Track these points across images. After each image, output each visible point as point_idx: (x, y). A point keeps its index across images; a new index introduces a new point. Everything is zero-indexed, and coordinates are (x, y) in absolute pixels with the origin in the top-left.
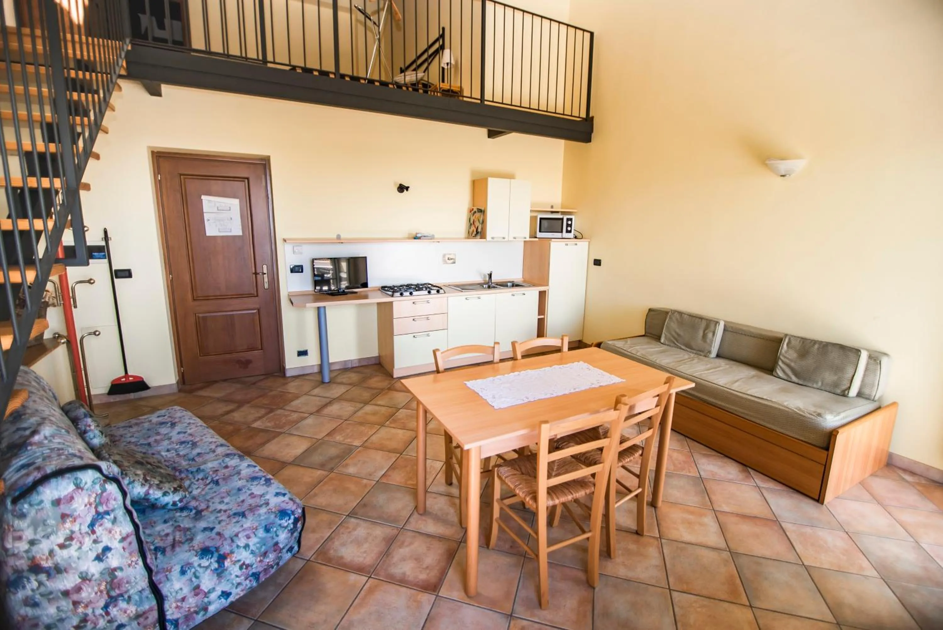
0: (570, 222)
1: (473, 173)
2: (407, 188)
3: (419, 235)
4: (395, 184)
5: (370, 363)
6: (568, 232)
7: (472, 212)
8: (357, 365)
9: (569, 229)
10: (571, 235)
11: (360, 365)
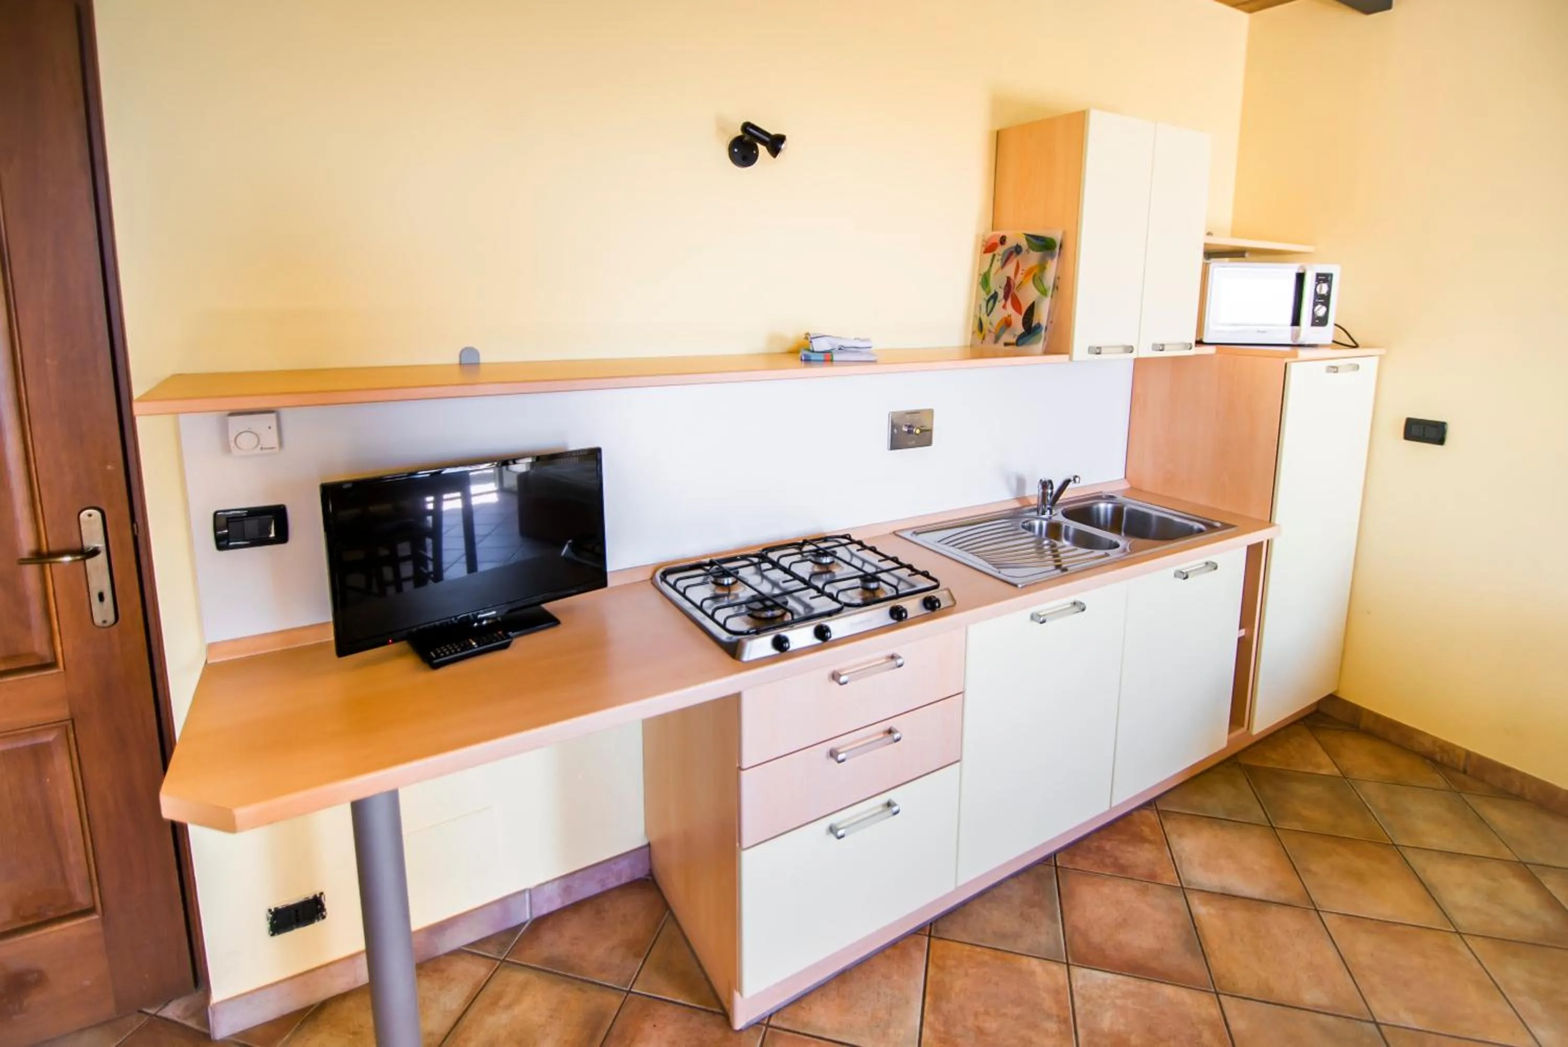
0: (1324, 289)
1: (998, 103)
2: (775, 144)
3: (820, 345)
4: (721, 127)
5: (612, 883)
6: (1320, 321)
7: (1001, 250)
8: (556, 905)
9: (1321, 310)
10: (1325, 334)
11: (568, 902)
